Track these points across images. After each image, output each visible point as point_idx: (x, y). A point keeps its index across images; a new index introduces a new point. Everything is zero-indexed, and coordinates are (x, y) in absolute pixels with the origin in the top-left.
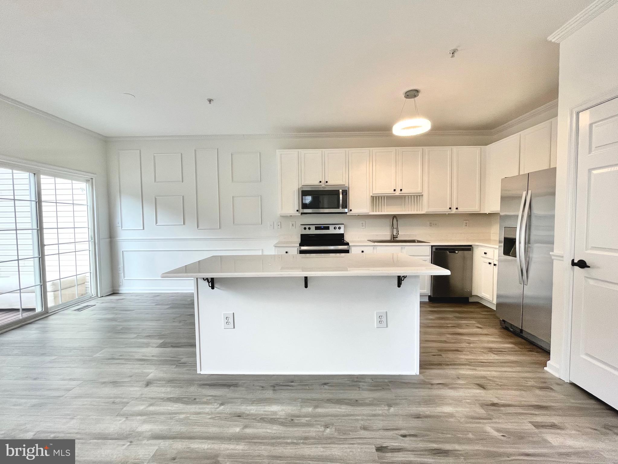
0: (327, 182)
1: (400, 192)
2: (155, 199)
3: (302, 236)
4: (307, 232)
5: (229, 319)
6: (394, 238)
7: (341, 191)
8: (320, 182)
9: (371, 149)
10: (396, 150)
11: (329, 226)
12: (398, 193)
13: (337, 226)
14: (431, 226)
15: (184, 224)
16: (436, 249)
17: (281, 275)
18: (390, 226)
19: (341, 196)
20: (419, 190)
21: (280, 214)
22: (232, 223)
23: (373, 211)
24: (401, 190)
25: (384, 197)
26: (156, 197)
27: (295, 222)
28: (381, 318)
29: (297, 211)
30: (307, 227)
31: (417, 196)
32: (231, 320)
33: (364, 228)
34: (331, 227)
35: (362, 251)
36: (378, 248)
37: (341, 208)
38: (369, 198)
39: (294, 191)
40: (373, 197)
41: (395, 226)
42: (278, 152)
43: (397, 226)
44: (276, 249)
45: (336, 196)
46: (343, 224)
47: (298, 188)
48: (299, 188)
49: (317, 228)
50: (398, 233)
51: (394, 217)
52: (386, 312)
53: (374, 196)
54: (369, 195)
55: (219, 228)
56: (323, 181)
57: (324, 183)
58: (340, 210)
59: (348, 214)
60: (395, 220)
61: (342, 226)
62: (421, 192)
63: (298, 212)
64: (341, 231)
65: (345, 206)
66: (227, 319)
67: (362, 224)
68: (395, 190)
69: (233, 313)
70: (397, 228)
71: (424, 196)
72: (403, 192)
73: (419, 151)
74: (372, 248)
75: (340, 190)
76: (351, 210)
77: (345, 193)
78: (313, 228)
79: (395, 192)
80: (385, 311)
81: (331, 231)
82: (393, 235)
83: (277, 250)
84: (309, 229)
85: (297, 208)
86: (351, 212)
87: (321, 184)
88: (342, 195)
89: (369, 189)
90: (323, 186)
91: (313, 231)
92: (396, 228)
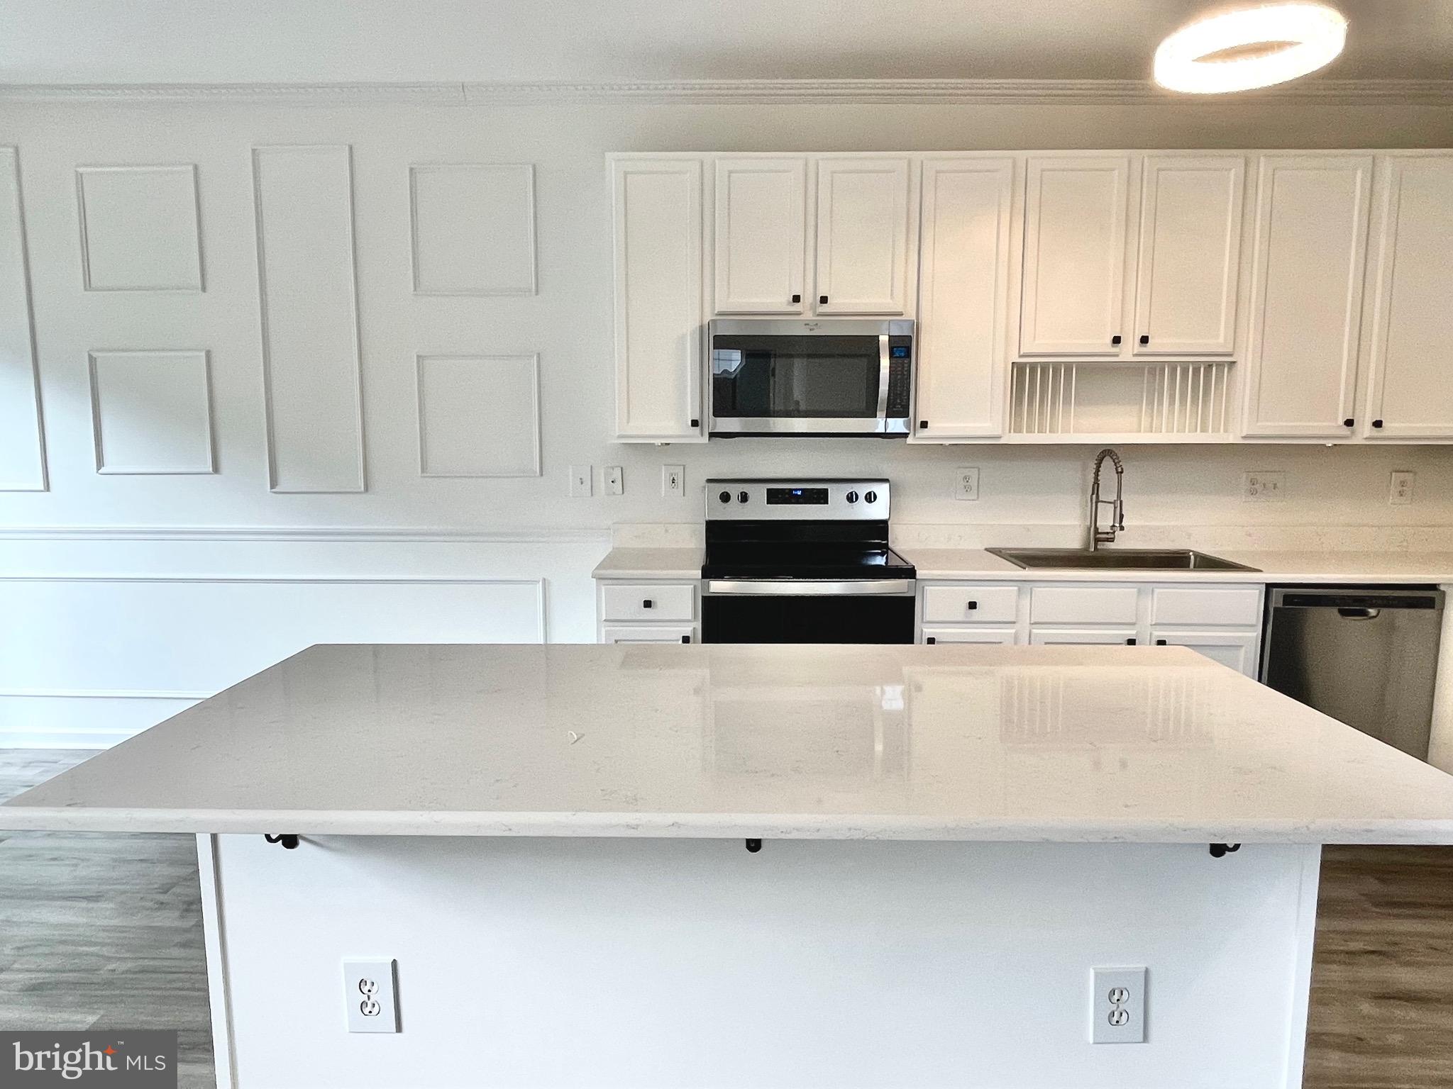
0: (824, 300)
1: (1138, 348)
2: (92, 361)
3: (714, 529)
4: (735, 512)
5: (374, 989)
6: (1097, 540)
7: (884, 339)
8: (796, 299)
9: (1021, 155)
10: (1130, 162)
11: (827, 490)
12: (1129, 351)
13: (862, 490)
14: (1253, 492)
15: (216, 469)
16: (1288, 599)
17: (635, 827)
18: (1084, 492)
19: (885, 362)
20: (1221, 340)
21: (620, 437)
22: (420, 470)
23: (1018, 430)
24: (1144, 340)
25: (1068, 367)
26: (95, 354)
27: (684, 466)
28: (1116, 997)
29: (695, 423)
30: (735, 490)
31: (1209, 366)
32: (383, 995)
33: (975, 497)
34: (837, 494)
35: (970, 603)
36: (1039, 591)
37: (881, 414)
38: (1006, 370)
39: (683, 337)
40: (1019, 368)
41: (1108, 494)
42: (614, 163)
43: (1119, 496)
44: (603, 588)
45: (863, 362)
46: (886, 480)
47: (698, 324)
48: (701, 327)
49: (775, 497)
50: (1121, 521)
51: (1107, 452)
52: (1147, 972)
53: (1026, 364)
54: (1006, 358)
55: (363, 489)
56: (808, 299)
57: (813, 308)
58: (879, 424)
59: (910, 440)
60: (1108, 463)
61: (882, 490)
62: (1229, 349)
63: (697, 430)
64: (876, 512)
65: (899, 405)
66: (365, 989)
67: (966, 478)
68: (1117, 340)
69: (394, 963)
70: (1118, 505)
71: (1239, 366)
72: (1150, 347)
73: (1230, 169)
74: (1014, 589)
75: (881, 338)
76: (924, 425)
77: (903, 349)
78: (758, 494)
79: (1115, 350)
80: (1142, 966)
81: (837, 509)
82: (1096, 529)
83: (606, 590)
84: (744, 498)
85: (694, 414)
86: (925, 432)
87: (797, 307)
88: (891, 357)
89: (1007, 332)
90: (809, 316)
91: (760, 510)
92: (1114, 503)
